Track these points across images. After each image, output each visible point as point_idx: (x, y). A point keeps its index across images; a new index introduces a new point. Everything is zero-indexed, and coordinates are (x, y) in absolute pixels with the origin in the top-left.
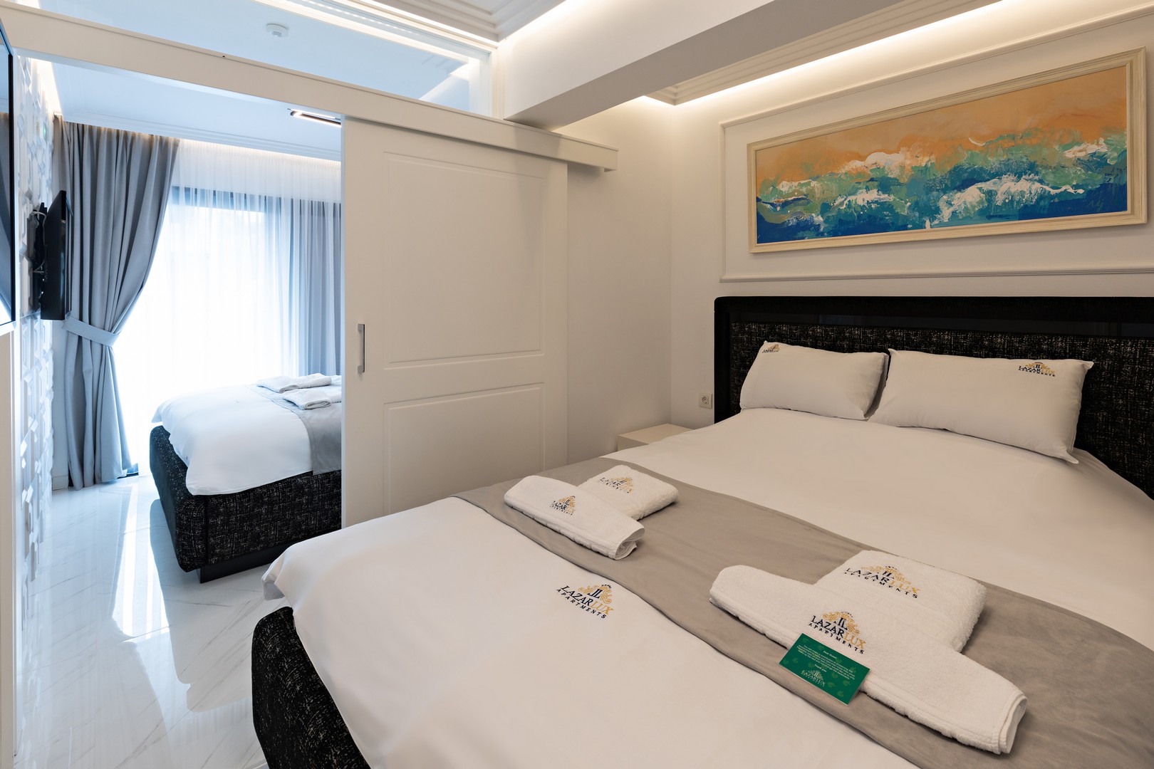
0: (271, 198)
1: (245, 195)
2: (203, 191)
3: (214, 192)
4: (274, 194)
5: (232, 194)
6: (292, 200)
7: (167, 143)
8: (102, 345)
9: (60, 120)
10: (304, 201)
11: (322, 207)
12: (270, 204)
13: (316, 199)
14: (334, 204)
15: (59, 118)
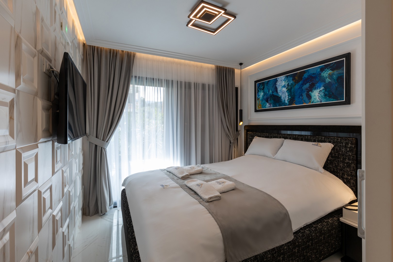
0: (169, 81)
1: (159, 79)
2: (142, 77)
3: (146, 78)
4: (170, 79)
5: (153, 79)
6: (177, 81)
7: (130, 56)
8: (102, 147)
9: (85, 45)
10: (182, 82)
11: (190, 84)
12: (168, 83)
13: (187, 81)
14: (194, 83)
15: (85, 44)
